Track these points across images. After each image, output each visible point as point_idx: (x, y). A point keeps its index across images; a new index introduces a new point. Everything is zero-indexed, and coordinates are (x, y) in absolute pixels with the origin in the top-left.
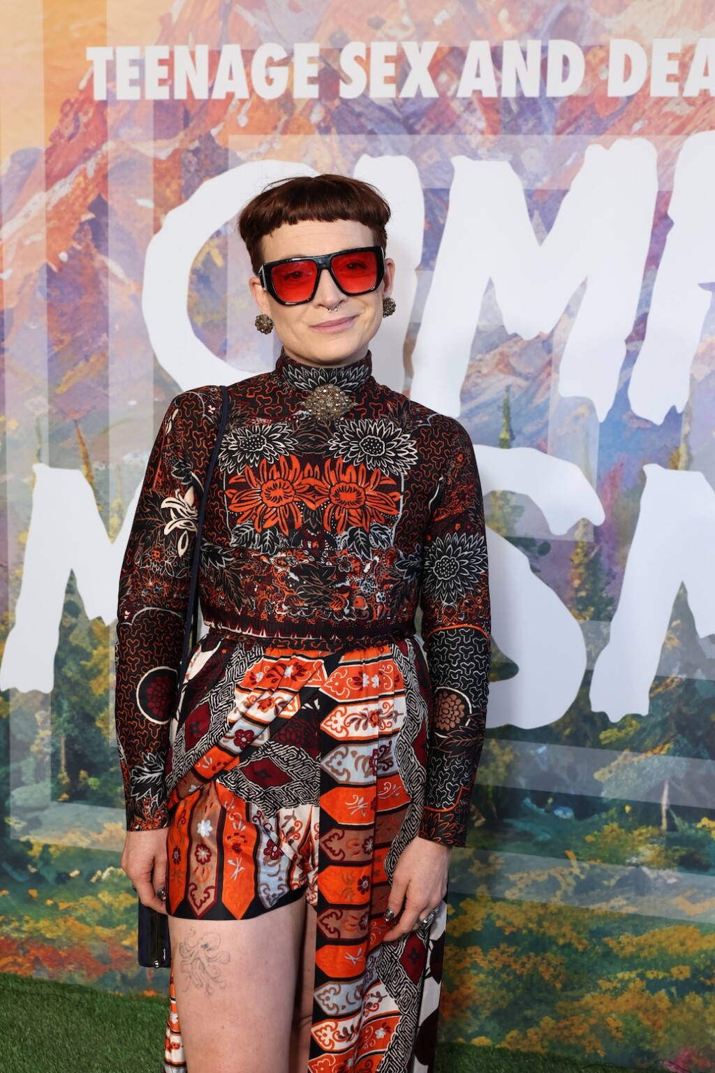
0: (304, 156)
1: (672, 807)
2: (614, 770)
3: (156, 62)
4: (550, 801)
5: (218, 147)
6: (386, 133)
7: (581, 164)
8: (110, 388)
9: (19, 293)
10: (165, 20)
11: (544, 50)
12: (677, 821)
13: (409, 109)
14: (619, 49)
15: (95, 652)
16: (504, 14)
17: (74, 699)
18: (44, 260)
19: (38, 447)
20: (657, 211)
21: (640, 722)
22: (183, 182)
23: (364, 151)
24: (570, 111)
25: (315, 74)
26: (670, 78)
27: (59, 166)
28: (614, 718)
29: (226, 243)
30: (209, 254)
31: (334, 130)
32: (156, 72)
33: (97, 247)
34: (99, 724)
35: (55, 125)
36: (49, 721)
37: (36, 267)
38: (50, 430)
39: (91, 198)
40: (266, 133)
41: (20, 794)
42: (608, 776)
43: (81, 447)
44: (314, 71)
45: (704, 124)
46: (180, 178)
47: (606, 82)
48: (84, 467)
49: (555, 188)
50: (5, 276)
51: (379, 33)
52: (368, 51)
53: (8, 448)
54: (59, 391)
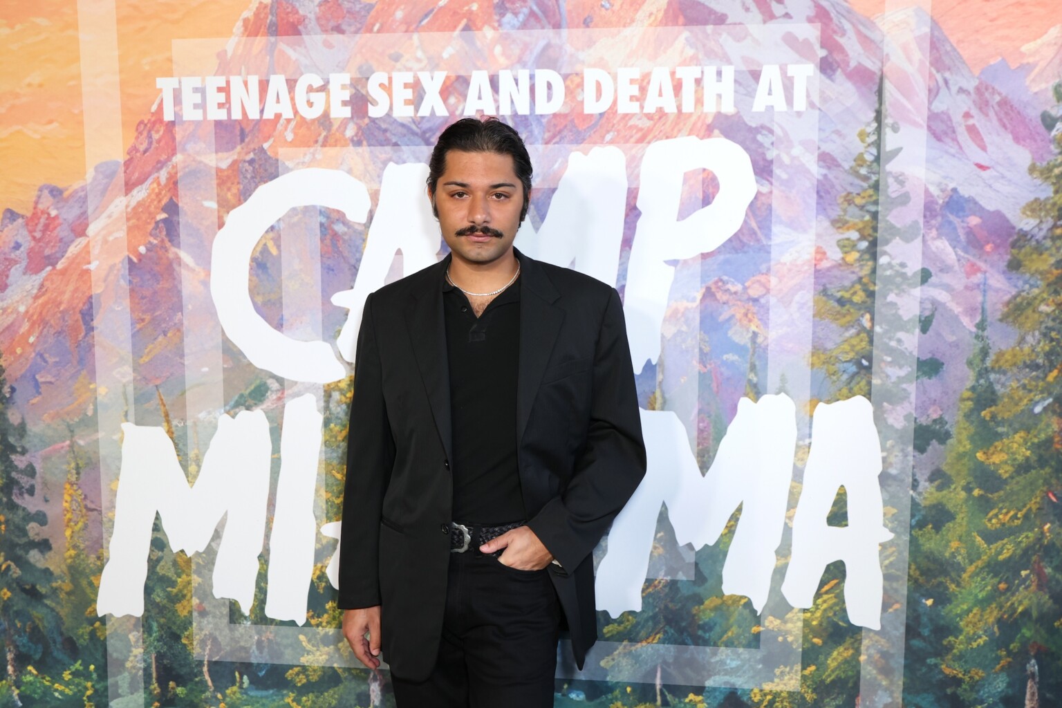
0: (341, 164)
1: (664, 686)
2: (616, 657)
3: (216, 90)
4: (566, 686)
5: (270, 158)
6: (408, 145)
7: (566, 167)
8: (186, 358)
9: (105, 281)
10: (221, 55)
11: (532, 77)
12: (669, 697)
13: (425, 125)
14: (591, 76)
15: (179, 580)
16: (498, 50)
17: (162, 621)
18: (126, 253)
19: (125, 409)
20: (628, 204)
21: (635, 617)
22: (241, 187)
23: (390, 160)
24: (555, 126)
25: (348, 99)
26: (632, 98)
27: (136, 175)
28: (615, 615)
29: (280, 236)
30: (265, 245)
31: (365, 143)
32: (215, 98)
33: (170, 241)
34: (184, 641)
35: (132, 141)
36: (141, 641)
37: (119, 259)
38: (135, 394)
39: (164, 201)
40: (309, 147)
41: (118, 704)
42: (612, 663)
43: (162, 407)
44: (346, 95)
45: (661, 134)
46: (238, 183)
47: (582, 102)
48: (165, 424)
49: (546, 187)
50: (92, 267)
51: (398, 65)
52: (390, 79)
53: (99, 411)
54: (141, 361)
